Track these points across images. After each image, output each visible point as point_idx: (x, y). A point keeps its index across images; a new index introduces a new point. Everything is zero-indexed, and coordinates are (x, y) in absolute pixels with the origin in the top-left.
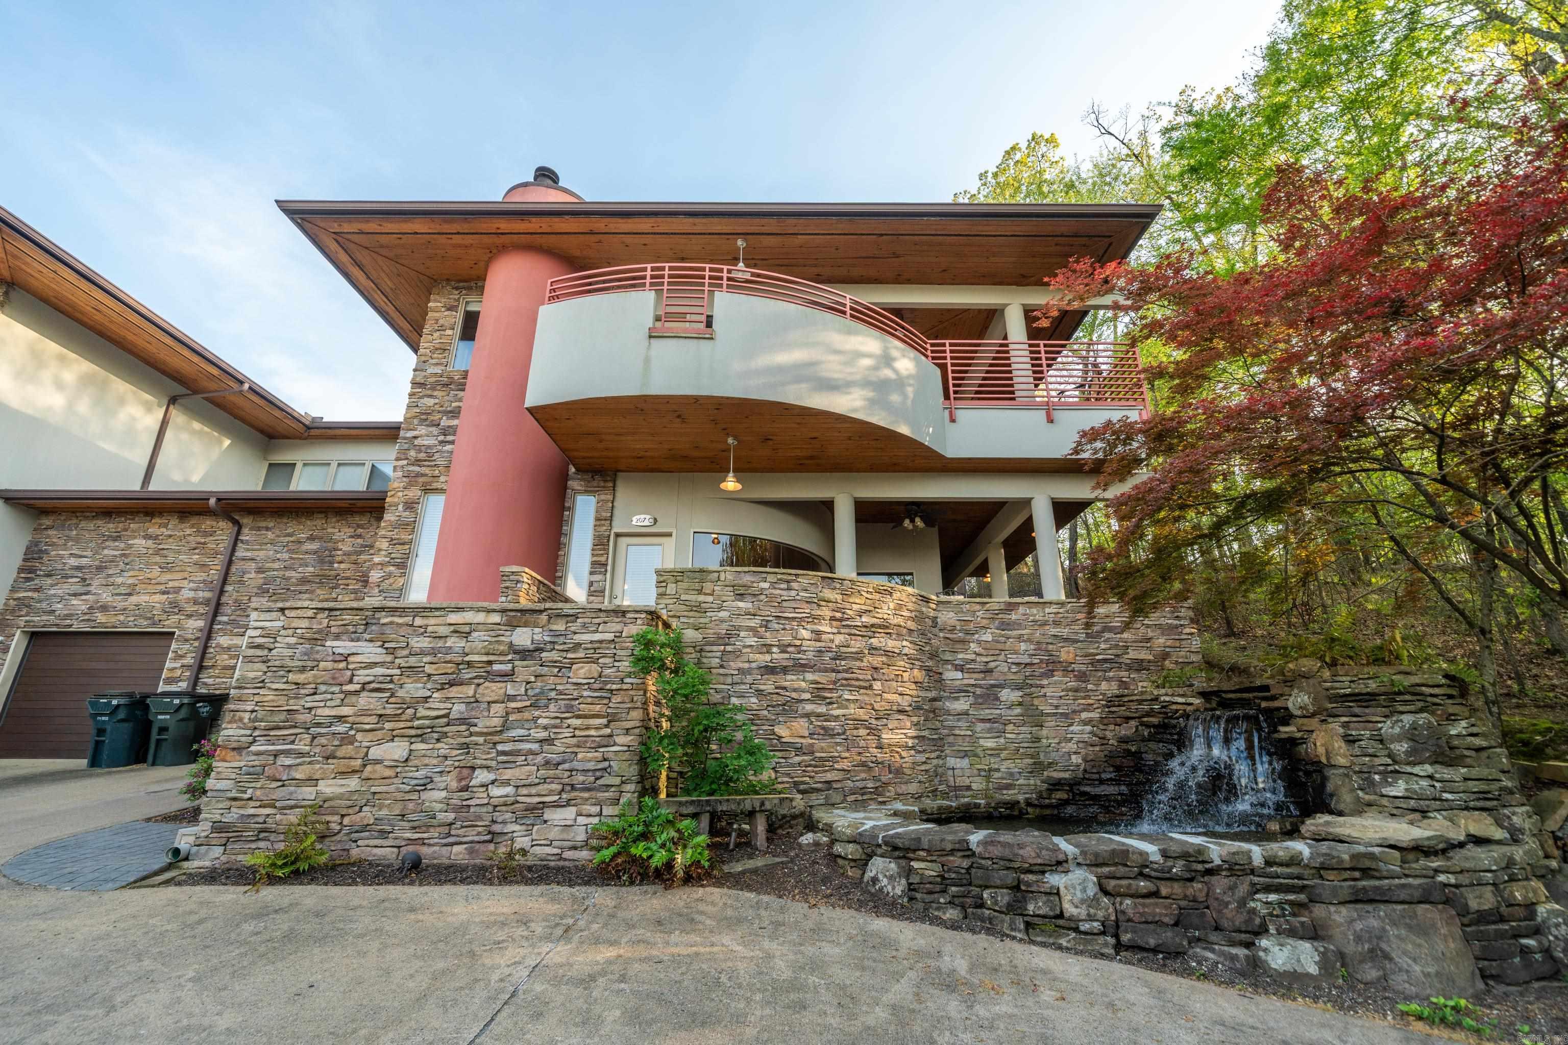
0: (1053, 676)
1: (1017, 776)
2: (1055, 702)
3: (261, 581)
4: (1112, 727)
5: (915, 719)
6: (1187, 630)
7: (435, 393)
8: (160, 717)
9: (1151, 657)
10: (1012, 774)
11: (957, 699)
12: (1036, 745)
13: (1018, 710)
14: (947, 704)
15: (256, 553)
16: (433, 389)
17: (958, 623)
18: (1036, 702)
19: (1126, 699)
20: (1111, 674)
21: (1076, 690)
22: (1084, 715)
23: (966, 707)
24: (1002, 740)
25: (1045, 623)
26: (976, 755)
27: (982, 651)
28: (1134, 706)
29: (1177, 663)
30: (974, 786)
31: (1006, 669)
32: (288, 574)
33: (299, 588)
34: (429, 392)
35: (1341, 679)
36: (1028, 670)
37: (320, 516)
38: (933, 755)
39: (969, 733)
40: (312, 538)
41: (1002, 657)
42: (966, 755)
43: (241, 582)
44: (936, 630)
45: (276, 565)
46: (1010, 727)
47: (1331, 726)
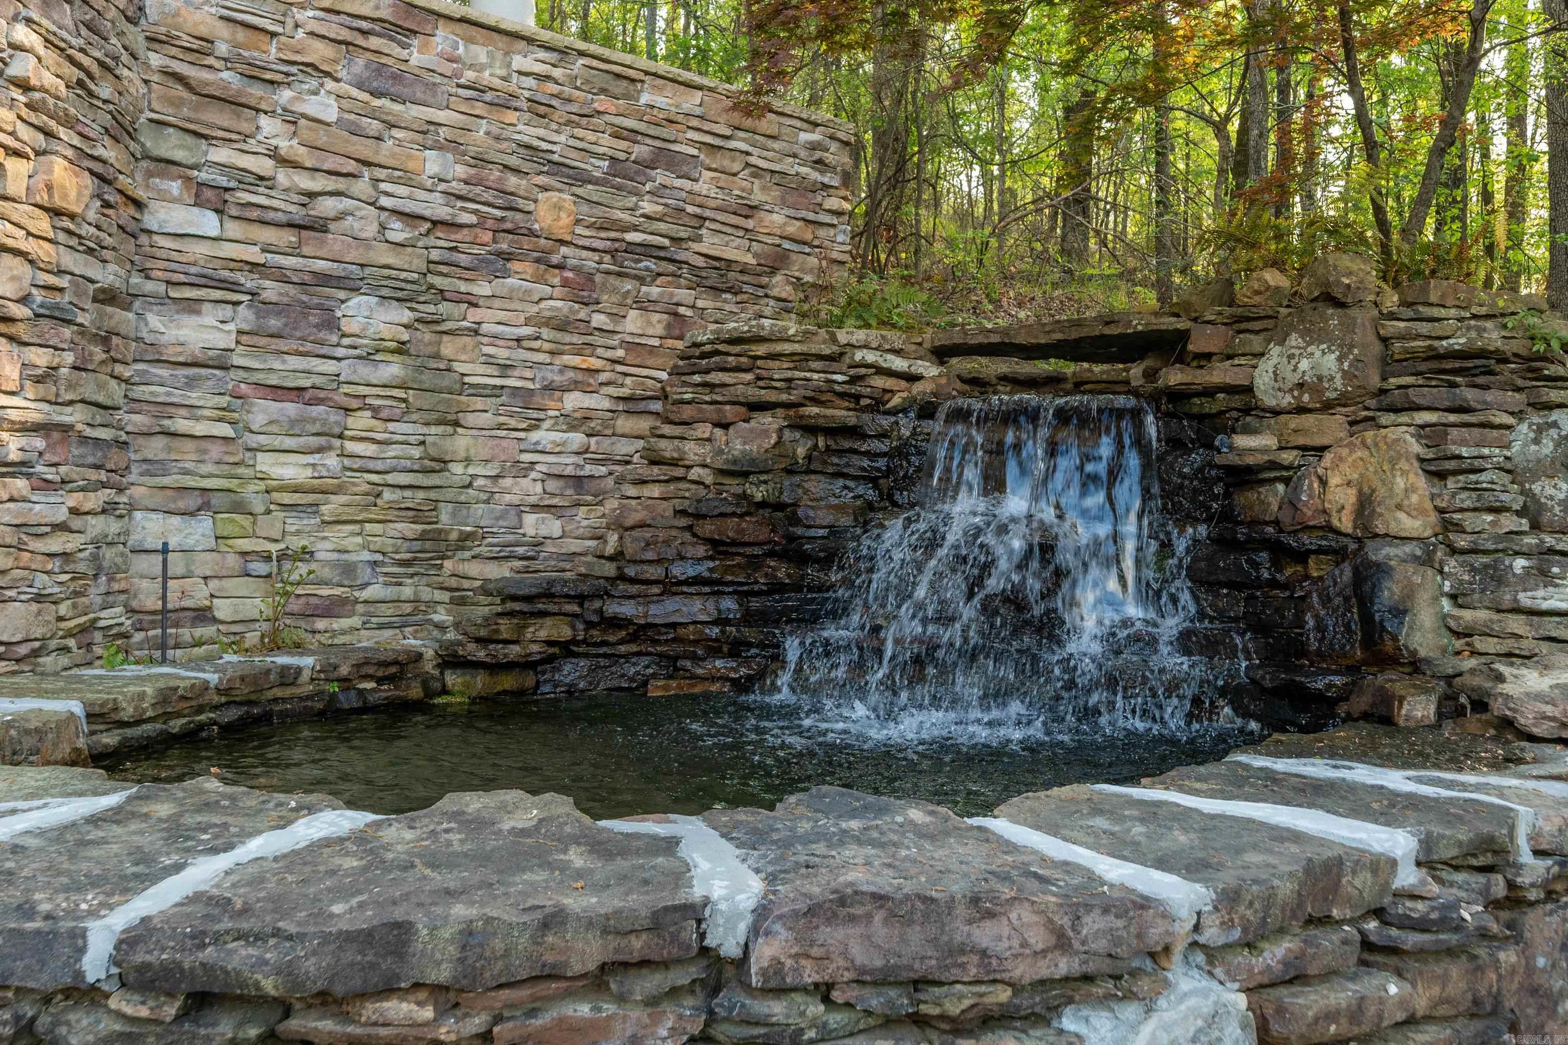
0: (506, 274)
1: (365, 574)
2: (502, 354)
4: (704, 430)
5: (40, 358)
6: (833, 203)
9: (750, 259)
10: (348, 569)
11: (192, 306)
12: (434, 480)
13: (393, 369)
14: (154, 320)
17: (223, 31)
18: (448, 348)
19: (761, 350)
20: (654, 291)
21: (562, 326)
22: (573, 401)
23: (223, 339)
24: (332, 461)
25: (506, 103)
26: (240, 508)
27: (302, 154)
28: (779, 371)
29: (798, 284)
30: (223, 609)
31: (371, 230)
35: (1436, 312)
36: (441, 239)
38: (93, 501)
39: (226, 430)
41: (362, 187)
42: (205, 506)
44: (136, 37)
46: (361, 421)
47: (1392, 434)
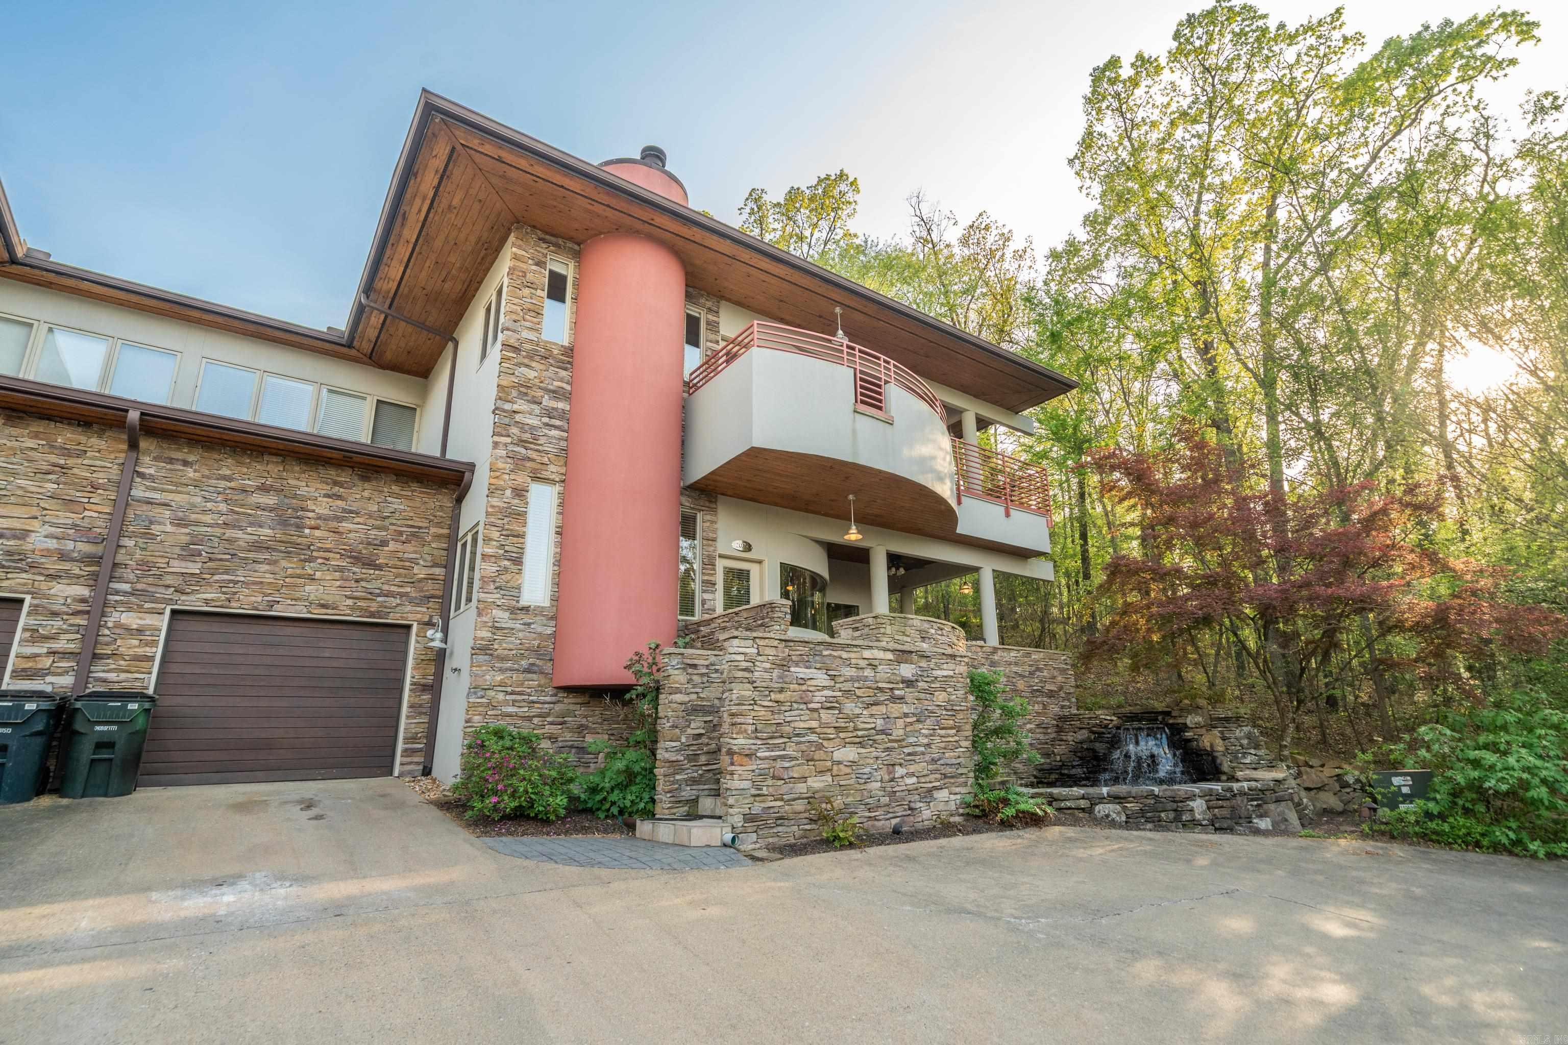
3: (185, 539)
4: (1071, 734)
7: (534, 364)
8: (98, 728)
9: (1056, 689)
15: (171, 496)
16: (531, 358)
20: (1040, 699)
25: (1011, 664)
28: (1086, 721)
29: (1066, 693)
32: (229, 533)
33: (251, 555)
34: (526, 361)
35: (1217, 710)
37: (275, 459)
40: (264, 489)
43: (148, 536)
45: (208, 519)
47: (1213, 732)
